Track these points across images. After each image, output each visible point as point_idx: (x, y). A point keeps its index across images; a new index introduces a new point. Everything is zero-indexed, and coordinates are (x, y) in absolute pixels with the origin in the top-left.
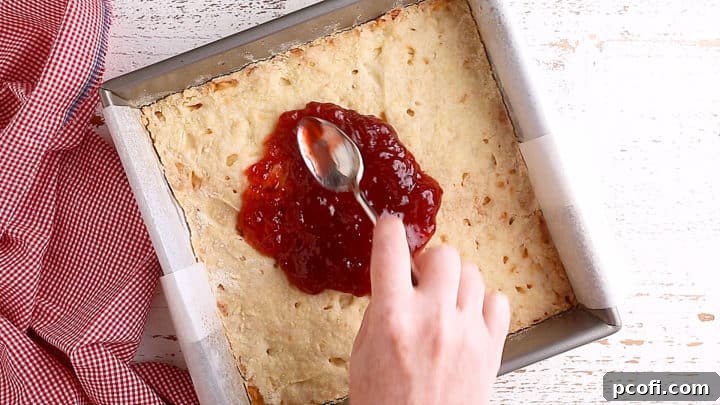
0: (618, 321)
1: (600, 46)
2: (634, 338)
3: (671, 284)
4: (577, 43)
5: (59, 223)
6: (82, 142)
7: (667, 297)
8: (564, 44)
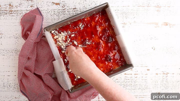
0: (133, 66)
1: (130, 24)
2: (136, 73)
3: (142, 64)
4: (127, 23)
5: (37, 55)
6: (40, 41)
7: (142, 66)
8: (124, 24)
